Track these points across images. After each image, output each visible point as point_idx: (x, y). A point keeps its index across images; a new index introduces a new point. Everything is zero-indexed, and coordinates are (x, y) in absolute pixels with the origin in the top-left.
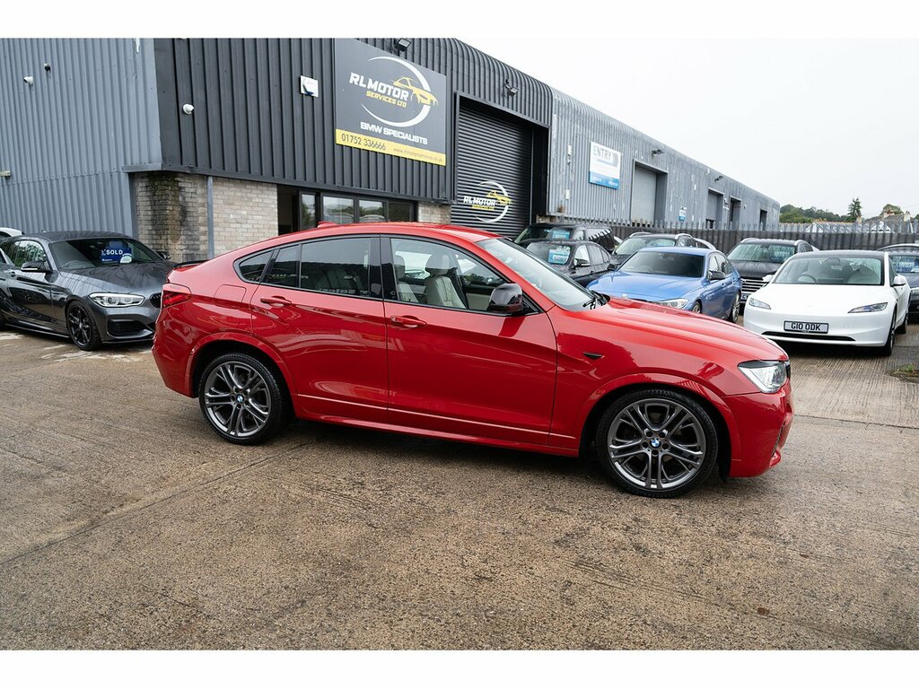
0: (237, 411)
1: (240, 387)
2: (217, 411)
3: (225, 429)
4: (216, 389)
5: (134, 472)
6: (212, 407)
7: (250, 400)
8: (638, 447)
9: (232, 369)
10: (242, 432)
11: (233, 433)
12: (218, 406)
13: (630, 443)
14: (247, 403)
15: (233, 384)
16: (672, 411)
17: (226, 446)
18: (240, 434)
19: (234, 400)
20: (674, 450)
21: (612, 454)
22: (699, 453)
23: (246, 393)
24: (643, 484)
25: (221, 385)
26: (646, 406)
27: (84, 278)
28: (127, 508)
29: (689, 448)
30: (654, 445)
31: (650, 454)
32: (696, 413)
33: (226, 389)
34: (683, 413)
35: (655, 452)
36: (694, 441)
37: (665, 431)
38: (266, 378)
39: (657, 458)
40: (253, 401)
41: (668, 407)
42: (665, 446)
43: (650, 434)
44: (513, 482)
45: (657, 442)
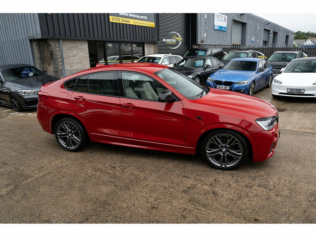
0: (69, 139)
1: (69, 131)
2: (62, 139)
3: (66, 146)
4: (61, 131)
5: (32, 165)
6: (60, 138)
7: (74, 135)
8: (217, 152)
9: (66, 124)
10: (72, 147)
11: (68, 147)
12: (62, 138)
13: (215, 150)
14: (73, 136)
15: (67, 130)
16: (230, 138)
17: (67, 152)
18: (71, 148)
19: (68, 135)
20: (231, 153)
21: (207, 154)
22: (241, 154)
23: (72, 133)
24: (219, 165)
25: (63, 130)
26: (220, 136)
27: (15, 84)
28: (28, 180)
29: (237, 152)
30: (223, 151)
31: (222, 154)
32: (239, 139)
33: (65, 132)
34: (234, 139)
35: (224, 153)
36: (238, 149)
37: (228, 146)
38: (78, 127)
39: (225, 155)
40: (75, 136)
41: (228, 137)
42: (228, 151)
43: (222, 147)
44: (171, 165)
45: (225, 150)
